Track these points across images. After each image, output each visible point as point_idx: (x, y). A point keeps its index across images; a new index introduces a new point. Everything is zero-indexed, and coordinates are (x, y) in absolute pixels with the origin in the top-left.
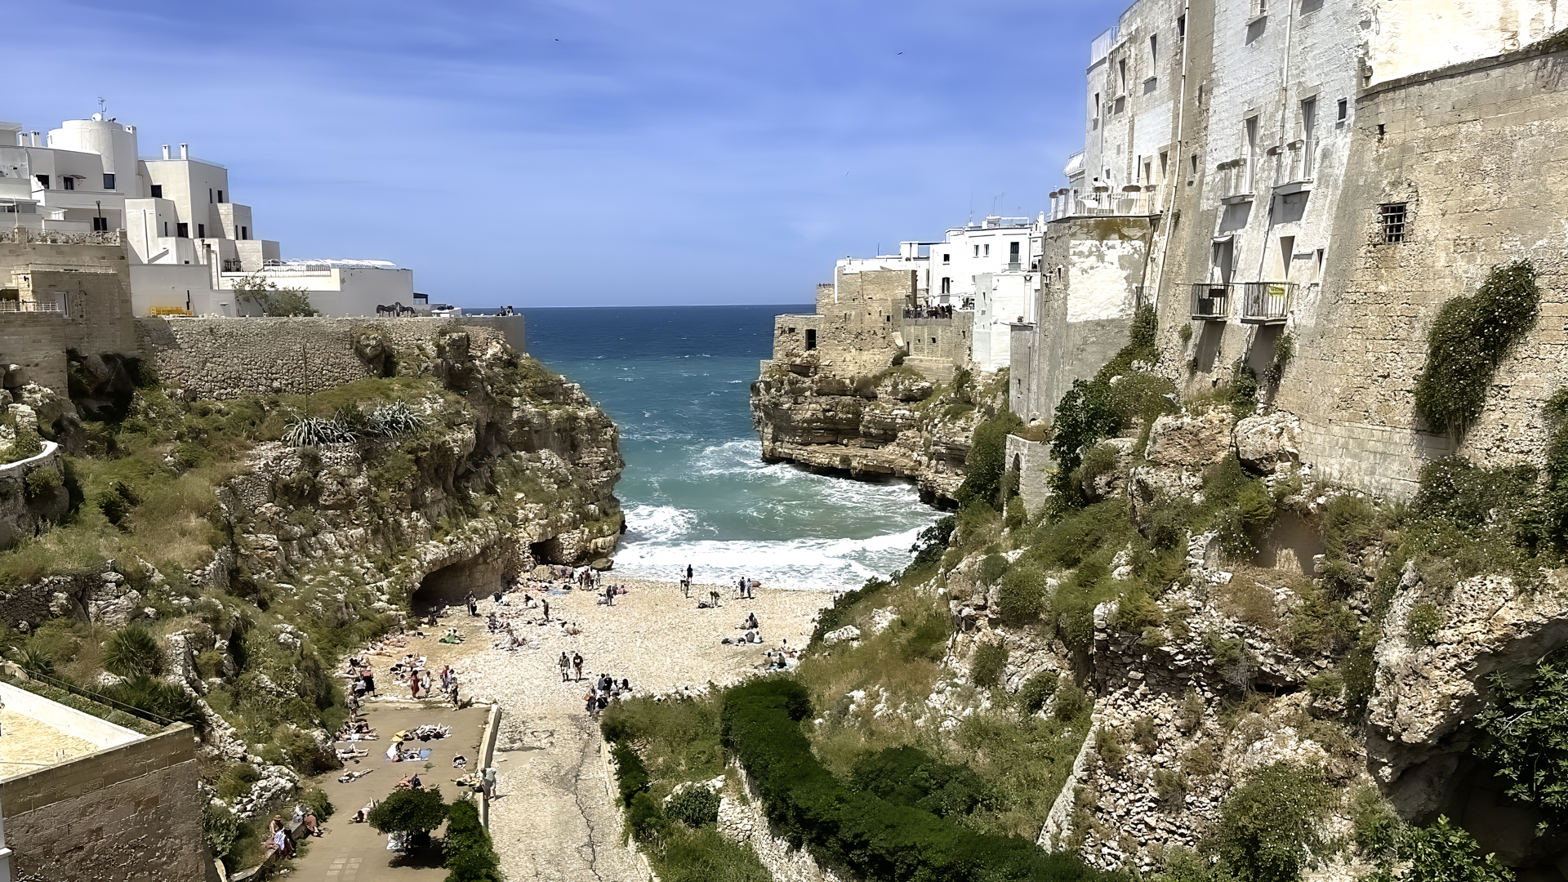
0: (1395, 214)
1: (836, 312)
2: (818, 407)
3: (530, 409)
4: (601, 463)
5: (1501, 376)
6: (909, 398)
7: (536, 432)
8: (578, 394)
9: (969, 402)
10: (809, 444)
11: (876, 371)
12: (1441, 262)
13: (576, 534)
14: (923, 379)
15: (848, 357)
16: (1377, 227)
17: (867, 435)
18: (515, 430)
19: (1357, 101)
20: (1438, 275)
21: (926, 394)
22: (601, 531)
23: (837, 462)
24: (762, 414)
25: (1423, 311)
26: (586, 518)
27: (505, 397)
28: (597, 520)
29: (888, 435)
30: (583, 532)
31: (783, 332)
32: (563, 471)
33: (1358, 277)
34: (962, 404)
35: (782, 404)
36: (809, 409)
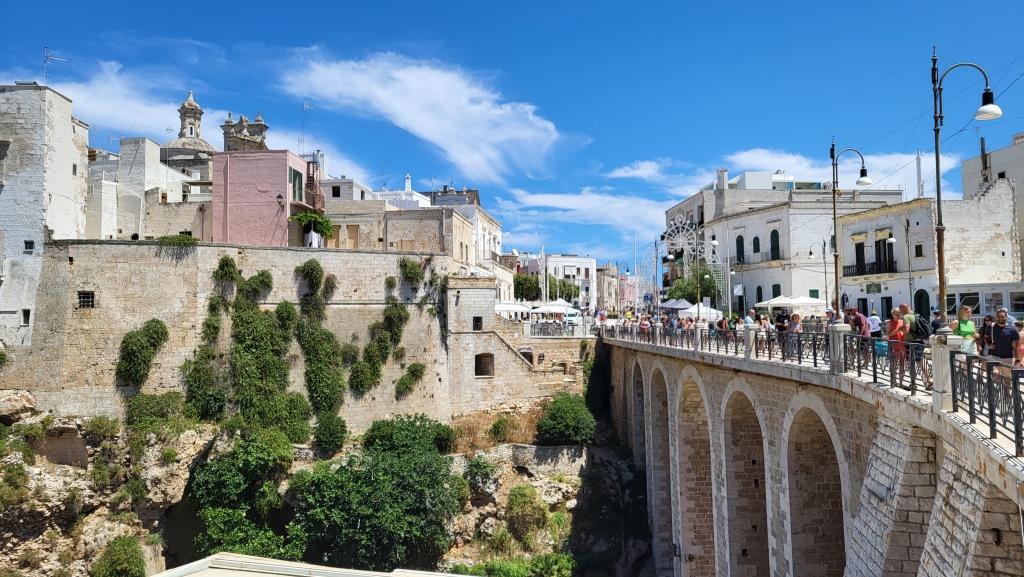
0: (86, 296)
12: (119, 316)
19: (45, 244)
20: (117, 322)
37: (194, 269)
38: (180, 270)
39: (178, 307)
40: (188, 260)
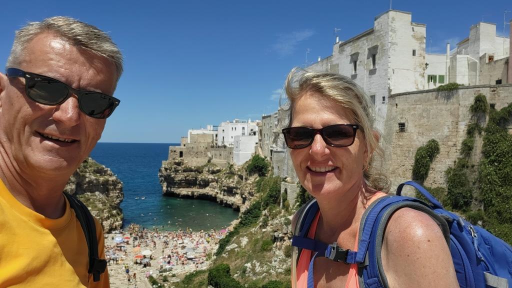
0: (402, 126)
1: (190, 146)
2: (183, 176)
3: (93, 177)
4: (117, 196)
5: (432, 166)
6: (213, 172)
7: (95, 185)
8: (109, 172)
9: (233, 174)
10: (180, 188)
11: (203, 164)
12: (415, 138)
13: (109, 221)
14: (217, 167)
15: (193, 160)
16: (398, 128)
17: (200, 185)
18: (87, 185)
19: (389, 97)
20: (414, 141)
21: (219, 171)
22: (117, 220)
23: (190, 193)
24: (163, 179)
25: (412, 150)
26: (112, 216)
27: (84, 174)
28: (116, 216)
29: (206, 184)
30: (111, 221)
31: (172, 152)
32: (104, 199)
33: (394, 140)
34: (231, 174)
35: (171, 175)
36: (180, 177)
37: (457, 105)
38: (449, 107)
39: (446, 132)
40: (453, 100)
